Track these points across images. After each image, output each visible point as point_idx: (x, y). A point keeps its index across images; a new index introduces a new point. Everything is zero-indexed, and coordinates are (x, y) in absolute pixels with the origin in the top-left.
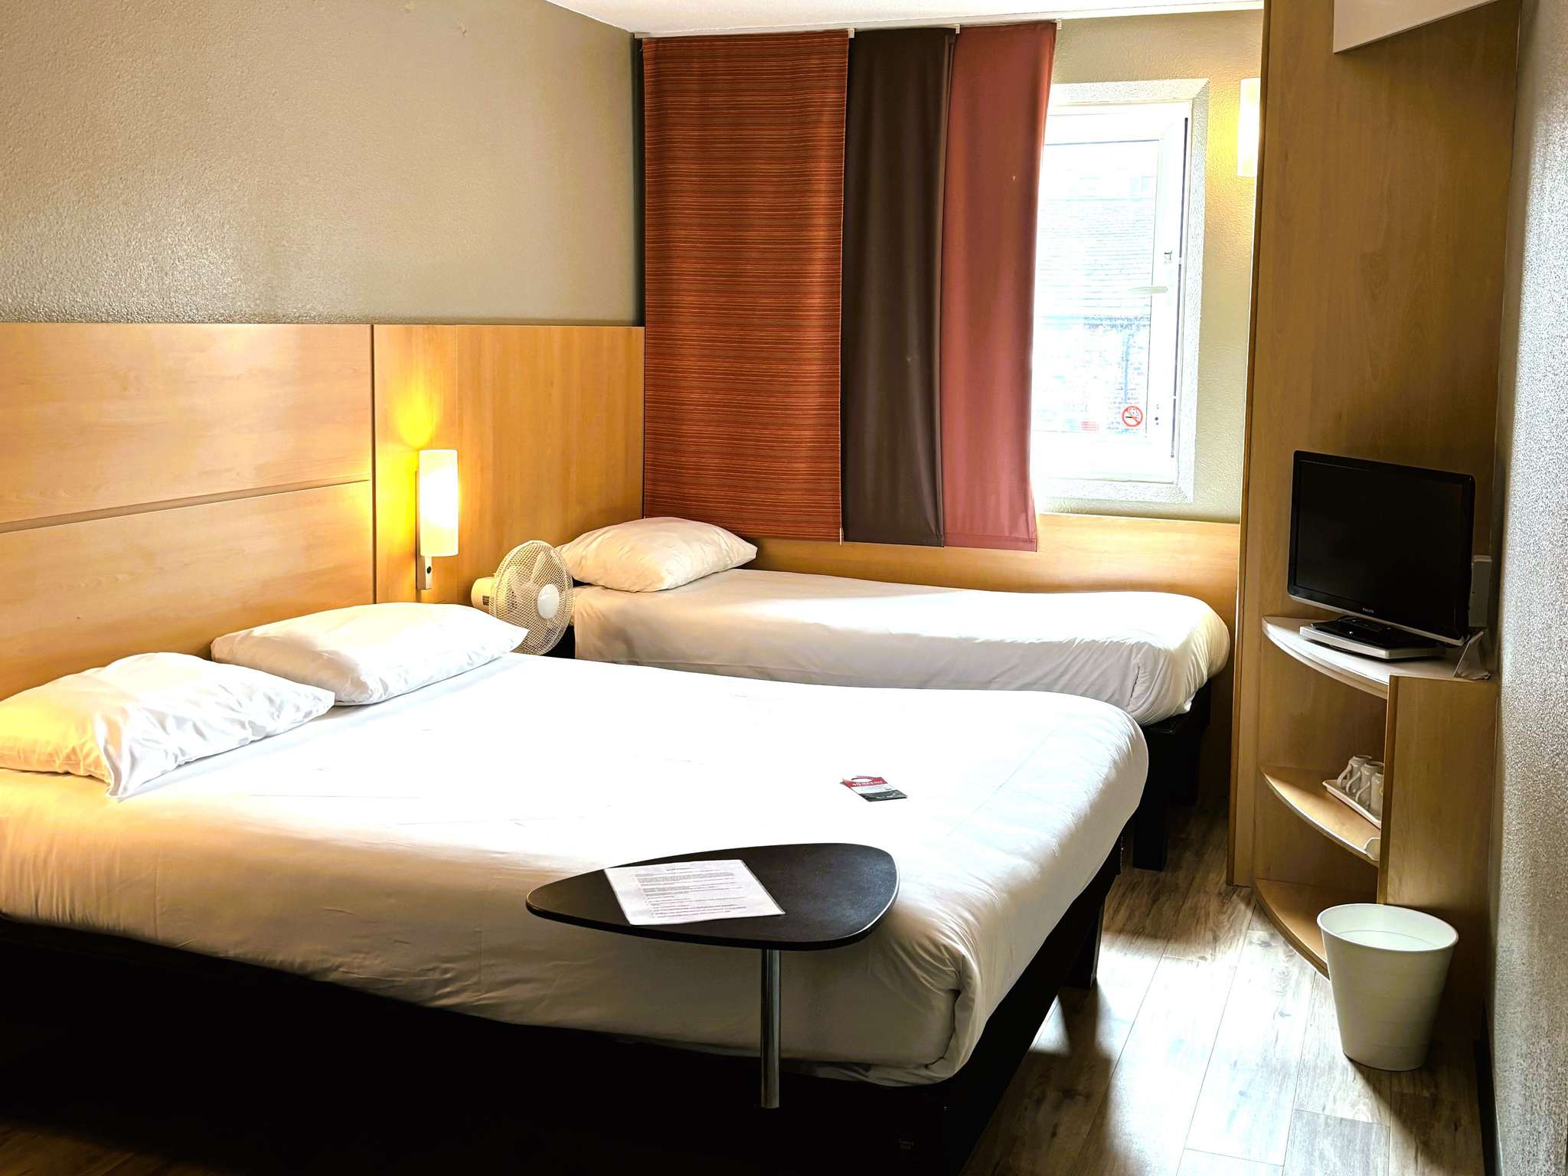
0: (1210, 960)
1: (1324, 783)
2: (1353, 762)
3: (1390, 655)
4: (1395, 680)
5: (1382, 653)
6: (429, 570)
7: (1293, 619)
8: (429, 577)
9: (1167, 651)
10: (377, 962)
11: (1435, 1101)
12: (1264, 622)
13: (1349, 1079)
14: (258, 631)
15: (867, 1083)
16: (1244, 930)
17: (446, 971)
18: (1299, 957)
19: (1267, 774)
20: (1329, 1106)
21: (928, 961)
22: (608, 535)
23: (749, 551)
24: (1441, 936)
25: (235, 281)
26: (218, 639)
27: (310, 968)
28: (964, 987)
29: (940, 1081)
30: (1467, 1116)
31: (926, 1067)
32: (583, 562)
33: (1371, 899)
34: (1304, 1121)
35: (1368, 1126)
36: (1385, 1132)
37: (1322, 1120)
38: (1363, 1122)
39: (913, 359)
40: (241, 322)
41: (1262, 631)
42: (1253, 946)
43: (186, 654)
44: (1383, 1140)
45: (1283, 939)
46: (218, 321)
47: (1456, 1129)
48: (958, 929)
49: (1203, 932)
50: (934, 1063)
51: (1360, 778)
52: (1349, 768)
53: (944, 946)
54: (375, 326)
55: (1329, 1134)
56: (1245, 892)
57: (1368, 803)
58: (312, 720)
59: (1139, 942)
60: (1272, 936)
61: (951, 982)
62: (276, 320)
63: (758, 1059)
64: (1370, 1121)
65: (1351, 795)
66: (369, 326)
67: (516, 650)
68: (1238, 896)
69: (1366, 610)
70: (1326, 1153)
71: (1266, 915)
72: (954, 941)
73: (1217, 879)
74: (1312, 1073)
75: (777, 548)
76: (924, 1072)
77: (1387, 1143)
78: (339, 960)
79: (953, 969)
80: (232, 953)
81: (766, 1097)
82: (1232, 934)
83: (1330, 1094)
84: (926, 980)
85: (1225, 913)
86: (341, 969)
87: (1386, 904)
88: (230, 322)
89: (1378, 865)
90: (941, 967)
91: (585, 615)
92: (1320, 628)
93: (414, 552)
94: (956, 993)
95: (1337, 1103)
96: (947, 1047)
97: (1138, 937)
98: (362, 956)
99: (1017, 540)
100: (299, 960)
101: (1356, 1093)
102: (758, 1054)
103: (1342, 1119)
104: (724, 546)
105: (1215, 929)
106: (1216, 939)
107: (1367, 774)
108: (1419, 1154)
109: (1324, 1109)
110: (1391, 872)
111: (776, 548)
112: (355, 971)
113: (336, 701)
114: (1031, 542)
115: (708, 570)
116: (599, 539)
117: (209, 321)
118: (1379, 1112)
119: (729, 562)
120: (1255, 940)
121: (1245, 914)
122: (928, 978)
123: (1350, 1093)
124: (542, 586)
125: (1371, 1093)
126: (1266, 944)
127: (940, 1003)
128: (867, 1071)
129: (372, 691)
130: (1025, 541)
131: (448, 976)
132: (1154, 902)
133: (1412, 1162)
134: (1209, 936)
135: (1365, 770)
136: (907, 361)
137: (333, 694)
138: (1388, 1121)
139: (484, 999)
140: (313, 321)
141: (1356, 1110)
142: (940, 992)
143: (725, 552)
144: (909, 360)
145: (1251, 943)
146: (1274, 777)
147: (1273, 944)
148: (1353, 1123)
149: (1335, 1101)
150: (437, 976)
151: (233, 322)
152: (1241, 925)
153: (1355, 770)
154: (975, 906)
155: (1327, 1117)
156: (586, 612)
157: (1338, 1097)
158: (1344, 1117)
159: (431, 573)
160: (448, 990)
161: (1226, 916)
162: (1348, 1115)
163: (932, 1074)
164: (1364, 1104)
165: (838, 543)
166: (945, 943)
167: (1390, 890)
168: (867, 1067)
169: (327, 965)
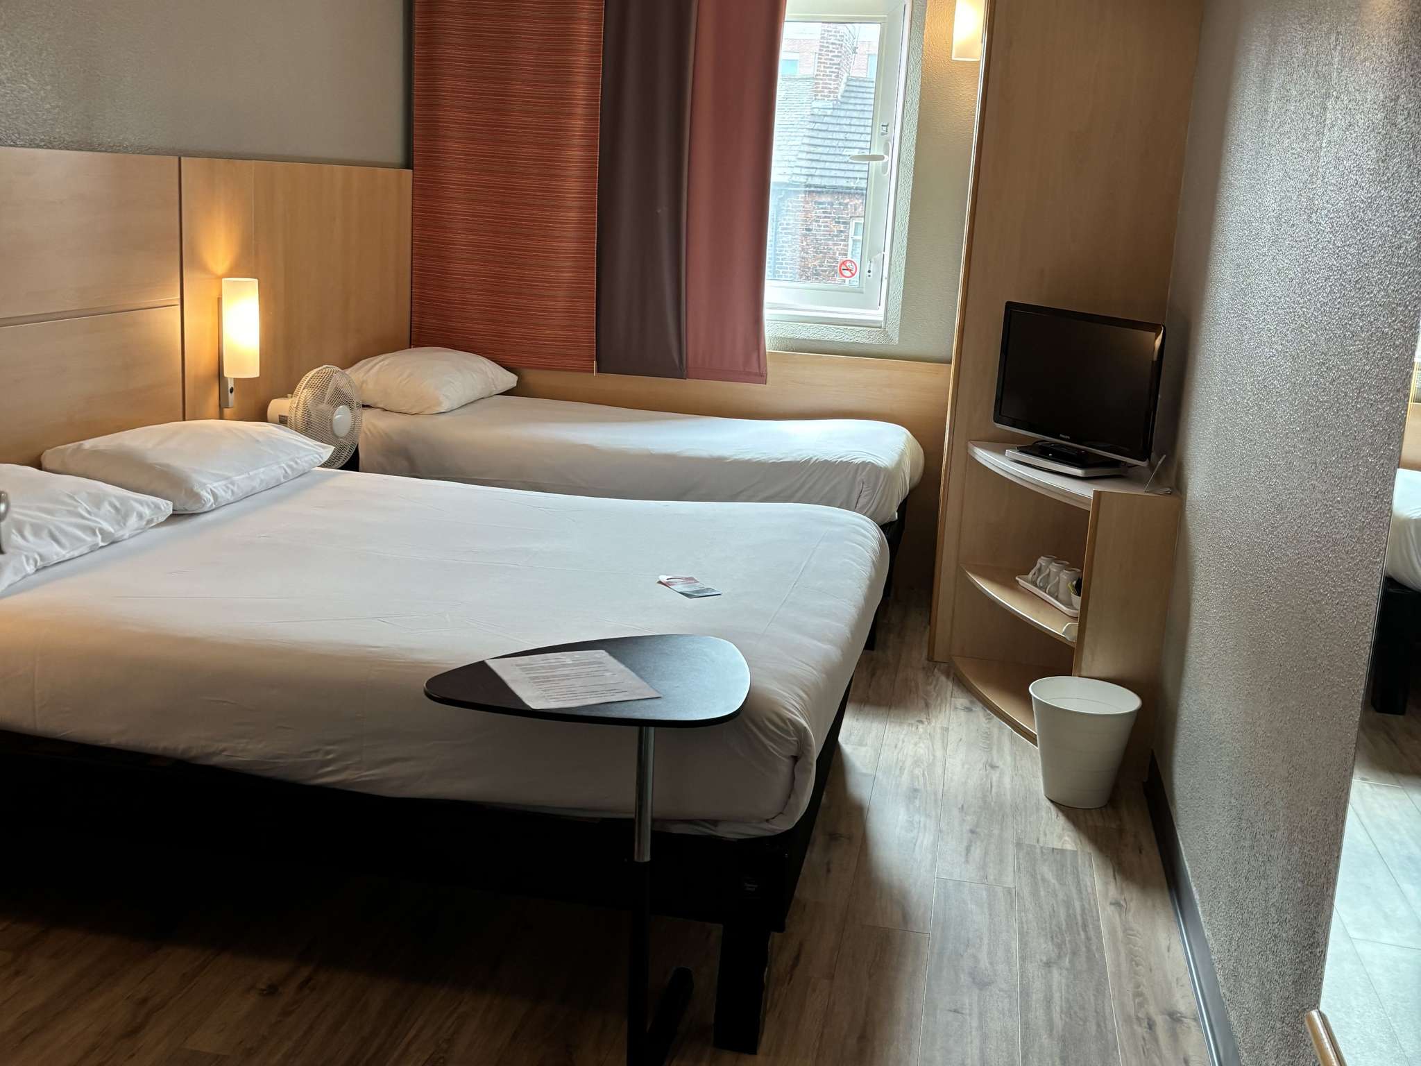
0: (926, 723)
1: (1017, 578)
2: (1042, 561)
3: (1086, 474)
4: (1098, 495)
5: (1078, 472)
6: (232, 391)
7: (998, 444)
8: (231, 397)
9: (886, 469)
10: (260, 746)
11: (1121, 831)
12: (970, 445)
13: (1053, 817)
14: (88, 444)
15: (716, 836)
16: (949, 699)
17: (328, 753)
18: (996, 719)
19: (969, 571)
20: (1042, 839)
21: (773, 731)
22: (386, 362)
23: (510, 380)
24: (1128, 702)
25: (54, 108)
26: (48, 450)
27: (193, 753)
28: (803, 753)
29: (780, 832)
30: (1147, 839)
31: (767, 821)
32: (364, 385)
33: (1068, 672)
34: (1025, 851)
35: (1074, 853)
36: (1087, 858)
37: (1038, 851)
38: (1071, 851)
39: (663, 211)
40: (60, 149)
41: (967, 453)
42: (959, 711)
43: (23, 465)
44: (1087, 863)
45: (981, 705)
46: (38, 146)
47: (1141, 852)
48: (797, 706)
49: (916, 700)
50: (773, 818)
51: (1049, 575)
52: (1038, 566)
53: (790, 720)
54: (182, 158)
55: (1045, 860)
56: (943, 666)
57: (1056, 594)
58: (152, 527)
59: (867, 709)
60: (972, 702)
61: (793, 751)
62: (92, 149)
63: (631, 821)
64: (1075, 849)
65: (1043, 589)
66: (176, 159)
67: (325, 465)
68: (939, 669)
69: (1063, 436)
70: (1046, 876)
71: (964, 685)
72: (796, 715)
73: (919, 656)
74: (1024, 813)
75: (536, 377)
76: (766, 826)
77: (1091, 866)
78: (222, 745)
79: (795, 739)
80: (114, 741)
81: (639, 850)
82: (939, 701)
83: (1041, 829)
84: (774, 749)
85: (931, 684)
86: (225, 753)
87: (1080, 677)
88: (50, 148)
89: (1075, 646)
90: (786, 736)
91: (368, 433)
92: (1023, 450)
93: (217, 373)
94: (795, 759)
95: (1048, 836)
96: (786, 803)
97: (864, 706)
98: (245, 741)
99: (749, 374)
100: (182, 747)
101: (1060, 827)
102: (633, 816)
103: (1053, 849)
104: (490, 375)
105: (925, 697)
106: (927, 705)
107: (1055, 570)
108: (1116, 874)
109: (1038, 841)
110: (1087, 653)
111: (534, 377)
112: (239, 754)
113: (173, 510)
114: (762, 376)
115: (478, 396)
116: (378, 366)
117: (30, 146)
118: (1081, 841)
119: (494, 389)
120: (959, 706)
121: (948, 686)
122: (774, 746)
123: (1056, 827)
124: (336, 406)
125: (1072, 827)
126: (968, 710)
127: (784, 767)
128: (716, 826)
129: (204, 501)
130: (756, 374)
131: (330, 757)
132: (873, 675)
133: (1112, 880)
134: (922, 703)
135: (1054, 568)
136: (657, 213)
137: (171, 504)
138: (1089, 849)
139: (366, 776)
140: (125, 150)
141: (1062, 841)
142: (783, 759)
143: (490, 380)
144: (659, 211)
145: (956, 708)
146: (973, 573)
147: (974, 709)
148: (1062, 851)
149: (1045, 835)
150: (319, 757)
151: (53, 148)
152: (946, 693)
153: (1043, 568)
154: (805, 685)
155: (1042, 848)
156: (369, 430)
157: (1048, 832)
158: (1055, 847)
159: (233, 393)
160: (330, 769)
161: (932, 687)
162: (1058, 845)
163: (774, 827)
164: (1068, 836)
165: (591, 374)
166: (789, 717)
167: (1083, 665)
168: (715, 822)
169: (211, 750)
